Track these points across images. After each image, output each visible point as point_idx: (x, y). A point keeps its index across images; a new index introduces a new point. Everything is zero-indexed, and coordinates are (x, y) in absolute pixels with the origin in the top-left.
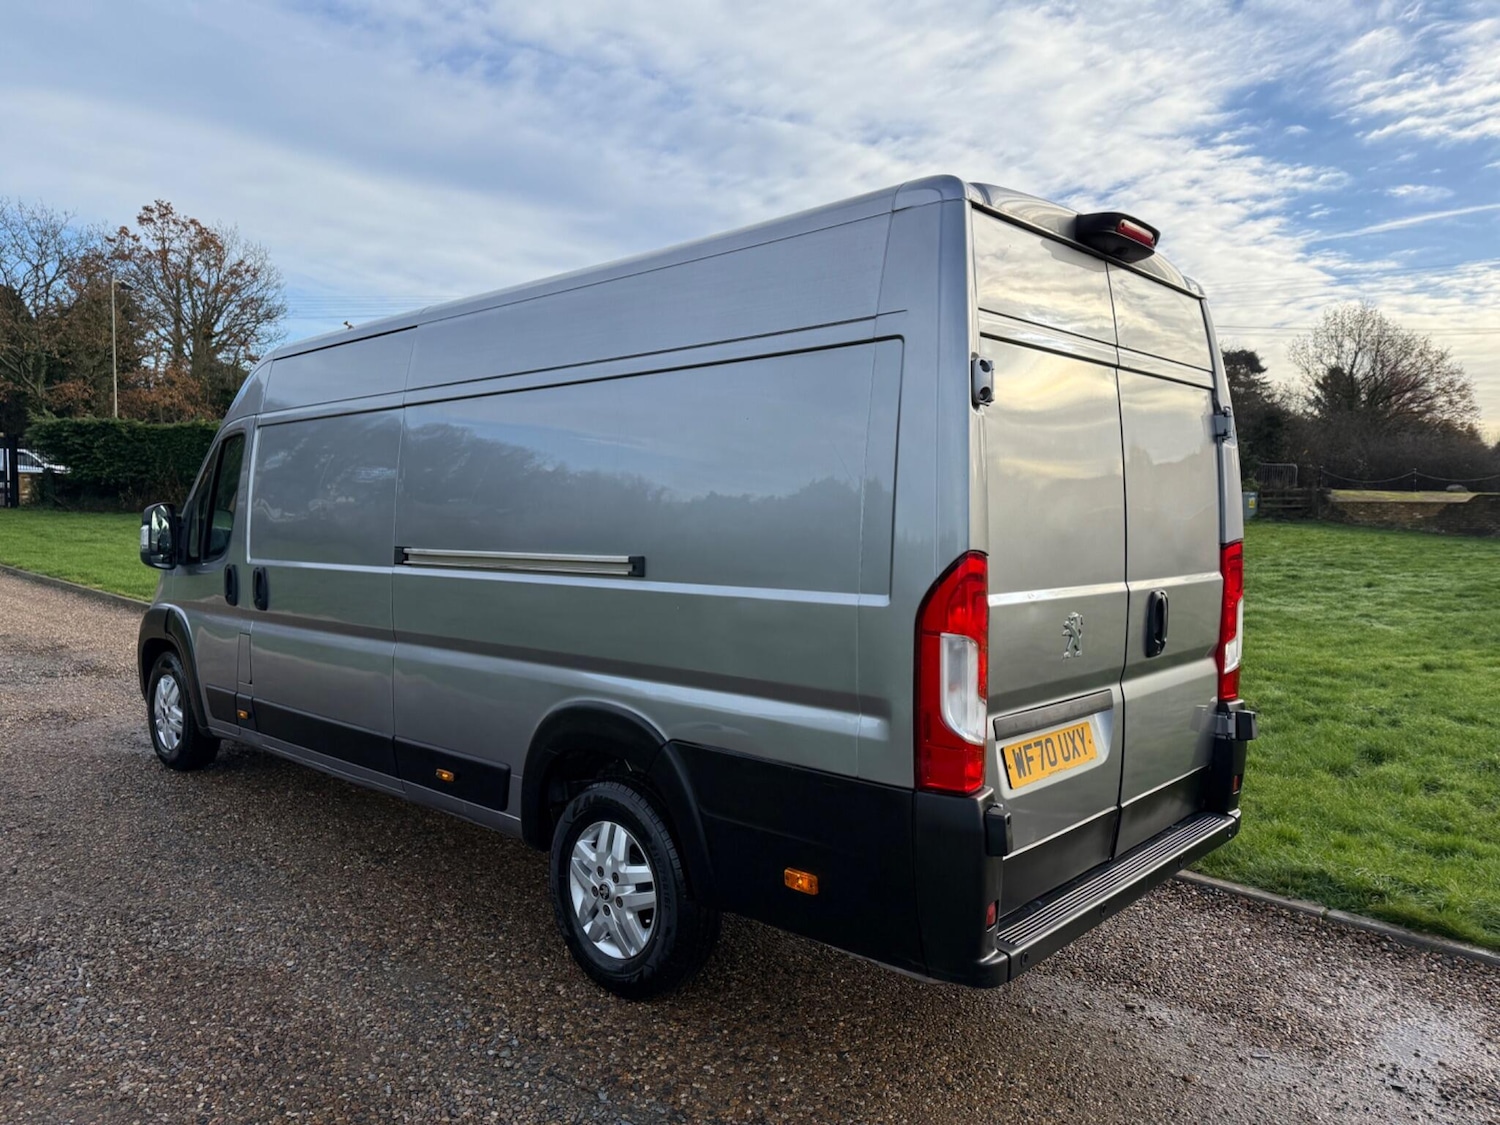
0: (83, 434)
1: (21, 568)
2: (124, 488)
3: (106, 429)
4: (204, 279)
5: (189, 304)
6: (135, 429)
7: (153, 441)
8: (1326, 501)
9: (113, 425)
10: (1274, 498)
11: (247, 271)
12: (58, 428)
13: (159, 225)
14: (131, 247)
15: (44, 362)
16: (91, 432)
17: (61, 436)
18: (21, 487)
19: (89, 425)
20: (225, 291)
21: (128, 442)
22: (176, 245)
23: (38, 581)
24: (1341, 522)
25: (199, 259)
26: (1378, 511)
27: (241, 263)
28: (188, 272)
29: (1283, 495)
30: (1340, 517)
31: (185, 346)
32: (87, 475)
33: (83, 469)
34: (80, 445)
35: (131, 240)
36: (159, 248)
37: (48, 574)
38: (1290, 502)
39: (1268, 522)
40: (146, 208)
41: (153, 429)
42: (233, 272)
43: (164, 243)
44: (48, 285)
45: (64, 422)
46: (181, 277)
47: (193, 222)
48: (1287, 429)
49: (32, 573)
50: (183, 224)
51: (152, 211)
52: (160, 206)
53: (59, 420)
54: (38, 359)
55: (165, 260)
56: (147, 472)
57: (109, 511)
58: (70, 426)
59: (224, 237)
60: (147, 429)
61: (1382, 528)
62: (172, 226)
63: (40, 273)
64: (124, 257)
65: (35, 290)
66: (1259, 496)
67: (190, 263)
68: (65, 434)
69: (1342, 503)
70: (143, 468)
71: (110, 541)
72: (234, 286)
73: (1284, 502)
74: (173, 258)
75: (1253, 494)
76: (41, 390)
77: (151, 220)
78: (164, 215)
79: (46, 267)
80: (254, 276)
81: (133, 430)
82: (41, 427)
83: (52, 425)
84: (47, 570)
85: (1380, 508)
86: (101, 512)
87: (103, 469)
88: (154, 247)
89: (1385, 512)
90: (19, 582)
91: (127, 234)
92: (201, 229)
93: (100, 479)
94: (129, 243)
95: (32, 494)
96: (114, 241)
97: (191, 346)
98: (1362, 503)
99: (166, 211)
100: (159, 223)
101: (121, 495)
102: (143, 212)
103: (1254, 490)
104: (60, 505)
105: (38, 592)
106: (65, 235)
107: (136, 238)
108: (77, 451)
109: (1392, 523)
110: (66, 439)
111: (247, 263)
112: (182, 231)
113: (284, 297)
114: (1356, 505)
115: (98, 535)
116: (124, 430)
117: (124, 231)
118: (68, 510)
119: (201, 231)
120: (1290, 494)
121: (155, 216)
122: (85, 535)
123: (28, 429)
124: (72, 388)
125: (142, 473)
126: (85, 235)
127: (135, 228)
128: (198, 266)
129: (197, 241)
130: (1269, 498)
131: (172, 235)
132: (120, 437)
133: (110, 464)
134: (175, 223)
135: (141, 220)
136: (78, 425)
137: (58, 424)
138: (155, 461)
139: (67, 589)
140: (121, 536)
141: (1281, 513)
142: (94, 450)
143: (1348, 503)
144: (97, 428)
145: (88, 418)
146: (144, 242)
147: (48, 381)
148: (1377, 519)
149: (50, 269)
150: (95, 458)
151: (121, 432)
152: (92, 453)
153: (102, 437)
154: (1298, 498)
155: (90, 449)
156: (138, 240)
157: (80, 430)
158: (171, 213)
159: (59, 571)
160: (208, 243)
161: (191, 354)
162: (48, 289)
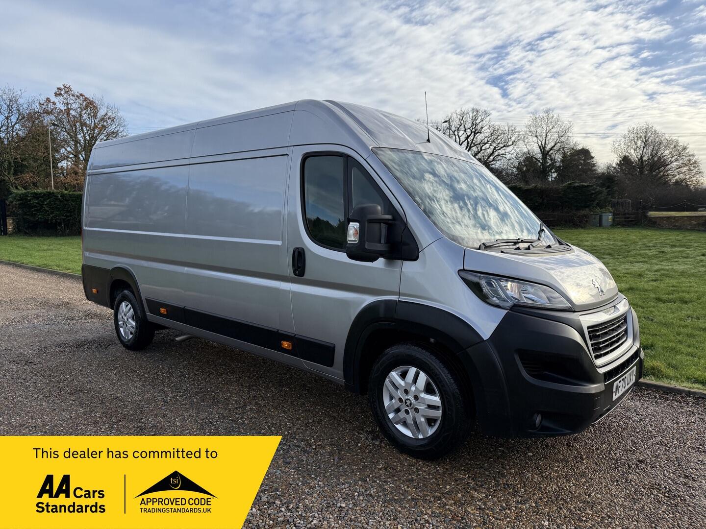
0: (38, 198)
1: (23, 263)
2: (60, 224)
3: (50, 194)
4: (88, 122)
5: (82, 135)
6: (64, 195)
7: (72, 200)
8: (646, 217)
9: (53, 193)
10: (620, 216)
11: (109, 118)
12: (26, 195)
13: (65, 97)
14: (52, 108)
15: (12, 164)
16: (42, 197)
17: (27, 199)
18: (8, 225)
19: (41, 194)
20: (99, 128)
21: (61, 201)
22: (74, 106)
23: (34, 269)
24: (654, 227)
25: (85, 113)
26: (673, 221)
27: (106, 114)
28: (81, 119)
29: (625, 214)
30: (654, 224)
31: (80, 156)
32: (41, 218)
33: (39, 215)
34: (37, 203)
35: (52, 104)
36: (66, 108)
37: (39, 266)
38: (628, 218)
39: (619, 228)
40: (58, 89)
41: (72, 195)
42: (102, 119)
43: (68, 105)
44: (13, 127)
45: (28, 192)
46: (77, 122)
47: (81, 95)
48: (617, 184)
49: (30, 265)
50: (77, 96)
51: (61, 90)
52: (65, 87)
53: (26, 191)
54: (10, 163)
55: (68, 114)
56: (71, 216)
57: (53, 236)
58: (32, 194)
59: (97, 102)
60: (70, 195)
61: (676, 229)
62: (71, 97)
63: (9, 121)
64: (48, 113)
65: (7, 129)
66: (614, 215)
67: (81, 115)
68: (29, 198)
69: (654, 218)
70: (68, 214)
71: (59, 250)
72: (103, 126)
73: (625, 218)
74: (73, 113)
75: (611, 214)
76: (12, 178)
77: (61, 94)
78: (68, 91)
79: (12, 118)
80: (113, 120)
81: (63, 196)
82: (17, 195)
83: (22, 194)
84: (38, 264)
85: (674, 219)
86: (48, 236)
87: (49, 215)
88: (63, 108)
89: (677, 222)
90: (24, 270)
91: (49, 101)
92: (86, 98)
93: (48, 220)
94: (51, 106)
95: (14, 228)
96: (43, 105)
97: (84, 156)
98: (665, 217)
99: (68, 90)
100: (65, 95)
101: (58, 228)
102: (57, 90)
103: (610, 212)
104: (28, 233)
105: (36, 275)
106: (21, 101)
107: (54, 103)
108: (35, 206)
109: (680, 227)
110: (30, 200)
111: (109, 114)
112: (76, 99)
113: (128, 131)
114: (662, 218)
115: (52, 247)
116: (59, 196)
117: (48, 100)
118: (32, 236)
119: (86, 99)
120: (628, 214)
121: (63, 92)
122: (45, 247)
123: (10, 196)
124: (27, 177)
125: (67, 216)
126: (30, 101)
127: (53, 99)
128: (85, 117)
129: (84, 104)
130: (618, 216)
131: (72, 101)
132: (57, 198)
133: (52, 213)
134: (73, 96)
135: (56, 95)
136: (35, 193)
137: (25, 193)
138: (74, 211)
139: (53, 273)
140: (63, 247)
141: (624, 223)
142: (44, 206)
143: (658, 217)
144: (45, 195)
145: (40, 190)
146: (58, 105)
147: (15, 174)
148: (673, 225)
149: (14, 119)
150: (45, 210)
151: (57, 196)
152: (43, 207)
153: (47, 199)
154: (632, 216)
155: (42, 206)
156: (55, 104)
157: (36, 196)
158: (71, 90)
159: (45, 264)
160: (90, 105)
161: (84, 159)
162: (13, 129)
